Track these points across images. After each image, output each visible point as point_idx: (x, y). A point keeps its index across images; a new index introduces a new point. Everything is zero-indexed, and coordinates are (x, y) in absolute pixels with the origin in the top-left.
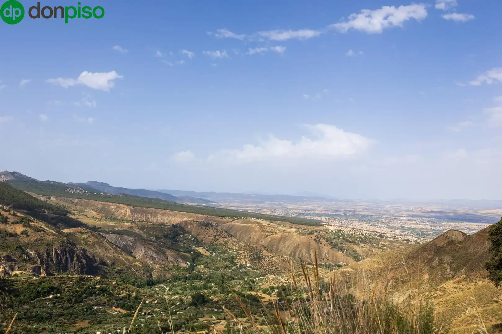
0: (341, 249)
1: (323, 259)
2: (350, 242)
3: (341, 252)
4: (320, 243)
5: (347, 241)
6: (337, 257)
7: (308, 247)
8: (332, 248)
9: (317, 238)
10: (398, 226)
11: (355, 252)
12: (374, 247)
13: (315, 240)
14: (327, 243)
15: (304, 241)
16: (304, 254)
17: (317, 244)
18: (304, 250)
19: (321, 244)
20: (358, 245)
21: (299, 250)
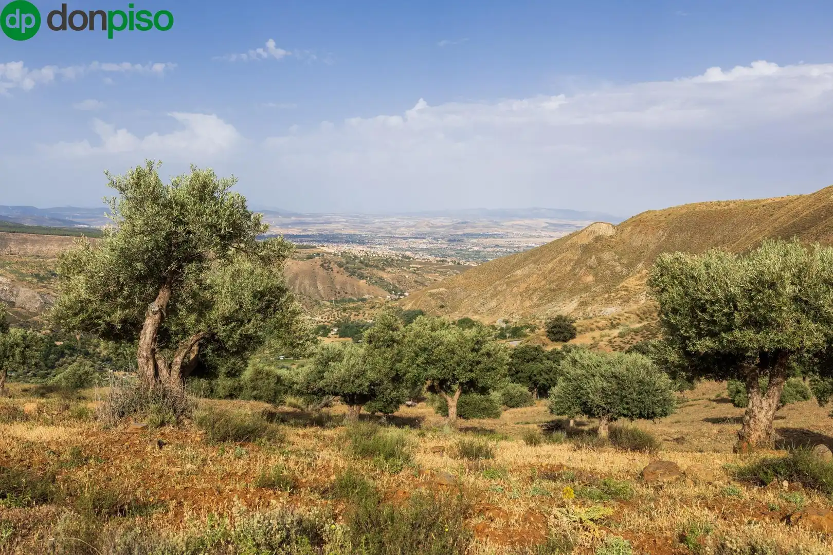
0: (362, 277)
1: (339, 293)
2: (371, 266)
3: (364, 281)
4: (330, 270)
5: (367, 265)
6: (358, 288)
7: (313, 276)
8: (350, 276)
9: (325, 263)
10: (406, 247)
11: (381, 279)
12: (404, 271)
13: (322, 265)
14: (342, 269)
15: (305, 268)
16: (307, 287)
17: (325, 271)
18: (307, 282)
19: (332, 270)
20: (384, 270)
21: (298, 282)
